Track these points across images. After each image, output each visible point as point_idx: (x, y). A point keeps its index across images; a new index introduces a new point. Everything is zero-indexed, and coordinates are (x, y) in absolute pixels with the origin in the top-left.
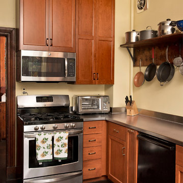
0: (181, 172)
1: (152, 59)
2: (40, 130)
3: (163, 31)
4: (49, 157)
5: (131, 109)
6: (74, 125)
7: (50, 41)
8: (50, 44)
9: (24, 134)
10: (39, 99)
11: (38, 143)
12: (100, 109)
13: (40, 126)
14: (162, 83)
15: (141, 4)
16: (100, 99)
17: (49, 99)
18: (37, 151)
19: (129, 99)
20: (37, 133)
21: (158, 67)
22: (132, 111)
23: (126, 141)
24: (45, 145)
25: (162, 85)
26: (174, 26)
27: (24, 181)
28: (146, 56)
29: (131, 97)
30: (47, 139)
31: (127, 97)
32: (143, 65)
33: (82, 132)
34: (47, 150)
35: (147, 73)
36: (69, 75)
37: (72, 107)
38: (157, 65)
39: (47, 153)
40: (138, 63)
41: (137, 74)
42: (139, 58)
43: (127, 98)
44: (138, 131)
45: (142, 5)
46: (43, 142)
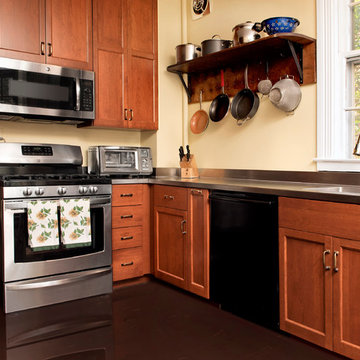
0: (288, 237)
1: (221, 88)
2: (33, 195)
3: (241, 39)
4: (52, 242)
5: (187, 167)
6: (96, 188)
7: (48, 46)
8: (48, 53)
9: (5, 203)
10: (27, 150)
11: (32, 218)
12: (137, 167)
13: (33, 189)
14: (240, 121)
15: (199, 5)
16: (136, 153)
17: (46, 150)
18: (30, 232)
19: (186, 152)
20: (29, 201)
21: (231, 100)
22: (191, 170)
23: (187, 209)
24: (45, 221)
25: (240, 124)
26: (259, 31)
27: (6, 285)
28: (210, 85)
29: (188, 147)
30: (47, 211)
31: (182, 147)
32: (205, 100)
33: (109, 201)
34: (48, 230)
35: (213, 110)
36: (82, 109)
37: (87, 168)
38: (231, 96)
39: (48, 234)
40: (196, 98)
41: (196, 113)
42: (197, 89)
43: (181, 150)
44: (209, 190)
45: (202, 7)
46: (41, 216)
